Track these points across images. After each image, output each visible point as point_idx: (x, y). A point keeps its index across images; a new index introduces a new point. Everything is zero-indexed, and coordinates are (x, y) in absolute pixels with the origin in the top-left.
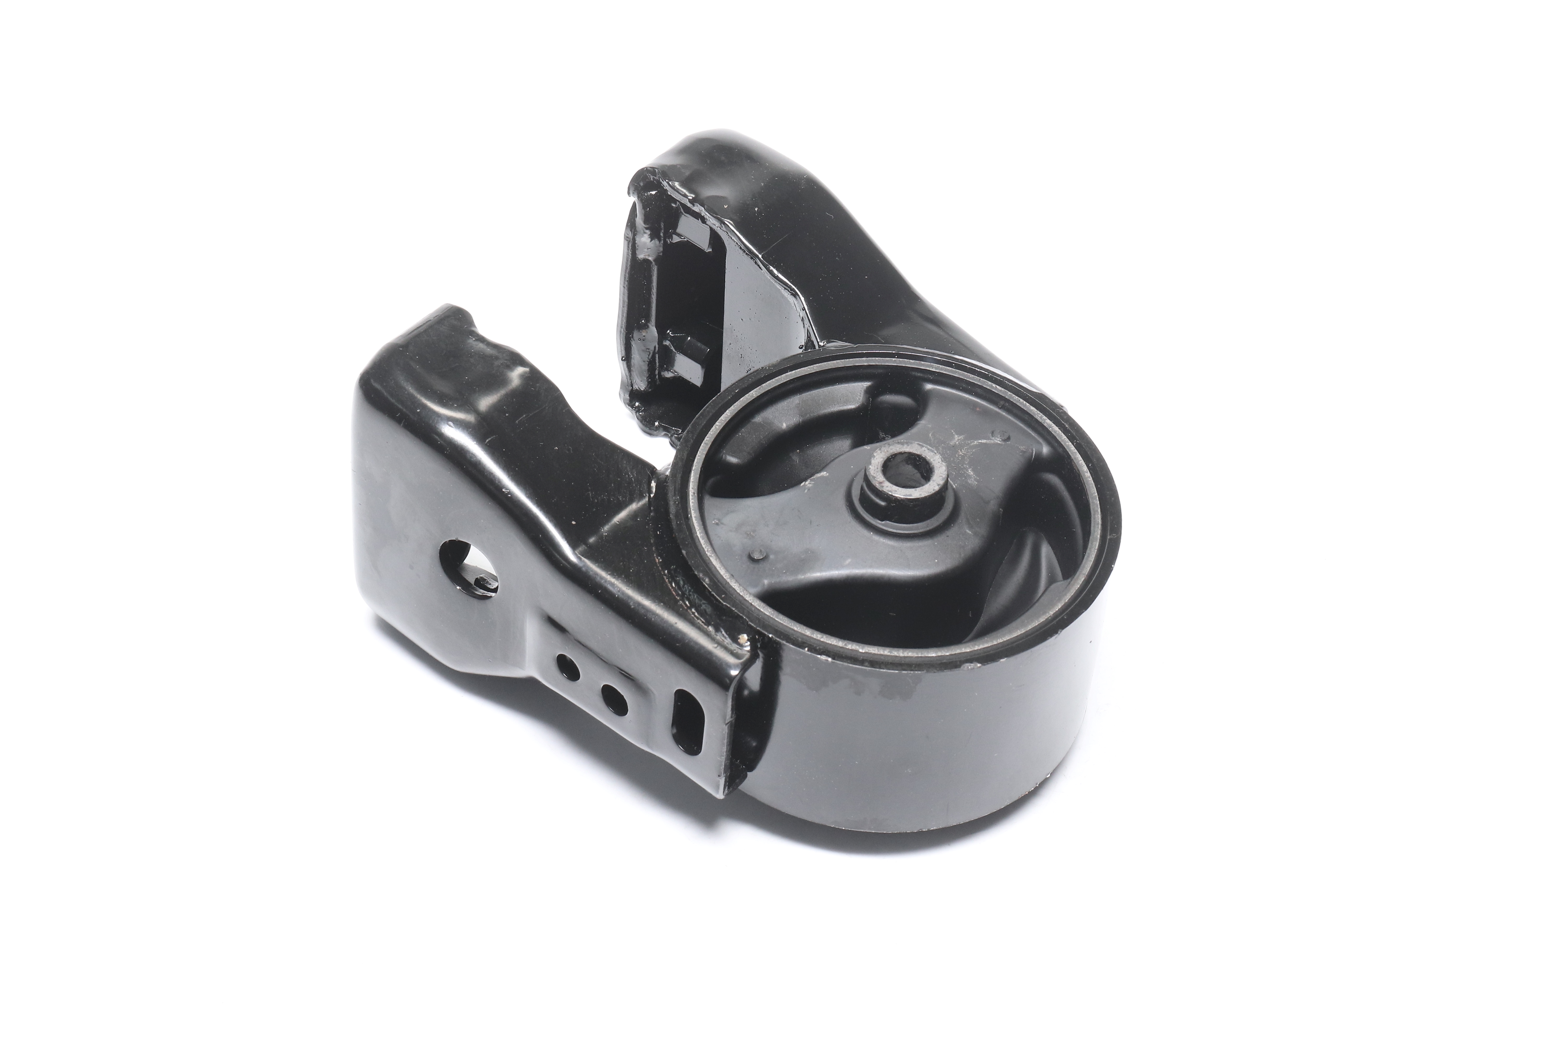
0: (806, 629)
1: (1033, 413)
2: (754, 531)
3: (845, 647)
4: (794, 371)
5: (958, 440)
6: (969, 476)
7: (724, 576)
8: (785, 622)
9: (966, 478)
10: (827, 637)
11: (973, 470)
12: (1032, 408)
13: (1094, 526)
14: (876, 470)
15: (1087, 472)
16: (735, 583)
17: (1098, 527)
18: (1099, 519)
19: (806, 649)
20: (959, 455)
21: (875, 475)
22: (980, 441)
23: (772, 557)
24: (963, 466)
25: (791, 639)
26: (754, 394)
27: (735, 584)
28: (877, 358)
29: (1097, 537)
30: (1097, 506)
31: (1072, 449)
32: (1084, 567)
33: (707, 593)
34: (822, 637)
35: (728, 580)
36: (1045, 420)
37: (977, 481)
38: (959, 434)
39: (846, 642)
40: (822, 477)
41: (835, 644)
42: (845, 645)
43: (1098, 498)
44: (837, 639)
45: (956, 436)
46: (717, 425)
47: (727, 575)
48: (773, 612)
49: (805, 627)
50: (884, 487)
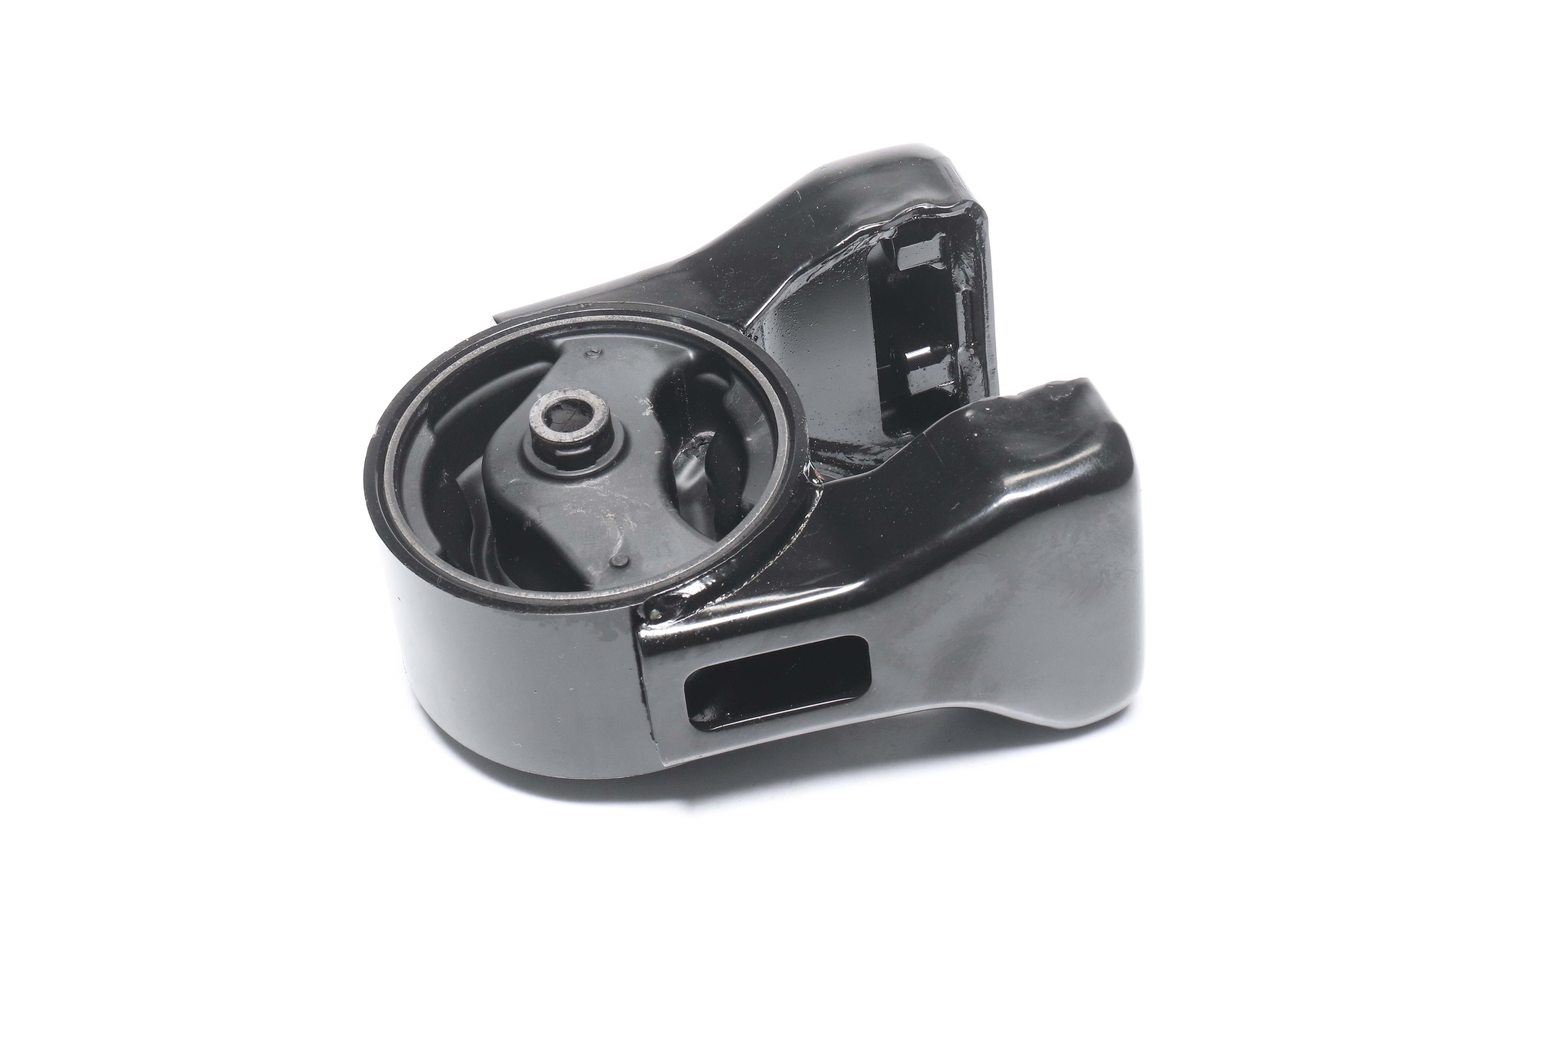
6: (576, 508)
9: (574, 503)
11: (580, 514)
20: (607, 513)
22: (620, 542)
24: (592, 508)
37: (566, 512)
50: (558, 392)
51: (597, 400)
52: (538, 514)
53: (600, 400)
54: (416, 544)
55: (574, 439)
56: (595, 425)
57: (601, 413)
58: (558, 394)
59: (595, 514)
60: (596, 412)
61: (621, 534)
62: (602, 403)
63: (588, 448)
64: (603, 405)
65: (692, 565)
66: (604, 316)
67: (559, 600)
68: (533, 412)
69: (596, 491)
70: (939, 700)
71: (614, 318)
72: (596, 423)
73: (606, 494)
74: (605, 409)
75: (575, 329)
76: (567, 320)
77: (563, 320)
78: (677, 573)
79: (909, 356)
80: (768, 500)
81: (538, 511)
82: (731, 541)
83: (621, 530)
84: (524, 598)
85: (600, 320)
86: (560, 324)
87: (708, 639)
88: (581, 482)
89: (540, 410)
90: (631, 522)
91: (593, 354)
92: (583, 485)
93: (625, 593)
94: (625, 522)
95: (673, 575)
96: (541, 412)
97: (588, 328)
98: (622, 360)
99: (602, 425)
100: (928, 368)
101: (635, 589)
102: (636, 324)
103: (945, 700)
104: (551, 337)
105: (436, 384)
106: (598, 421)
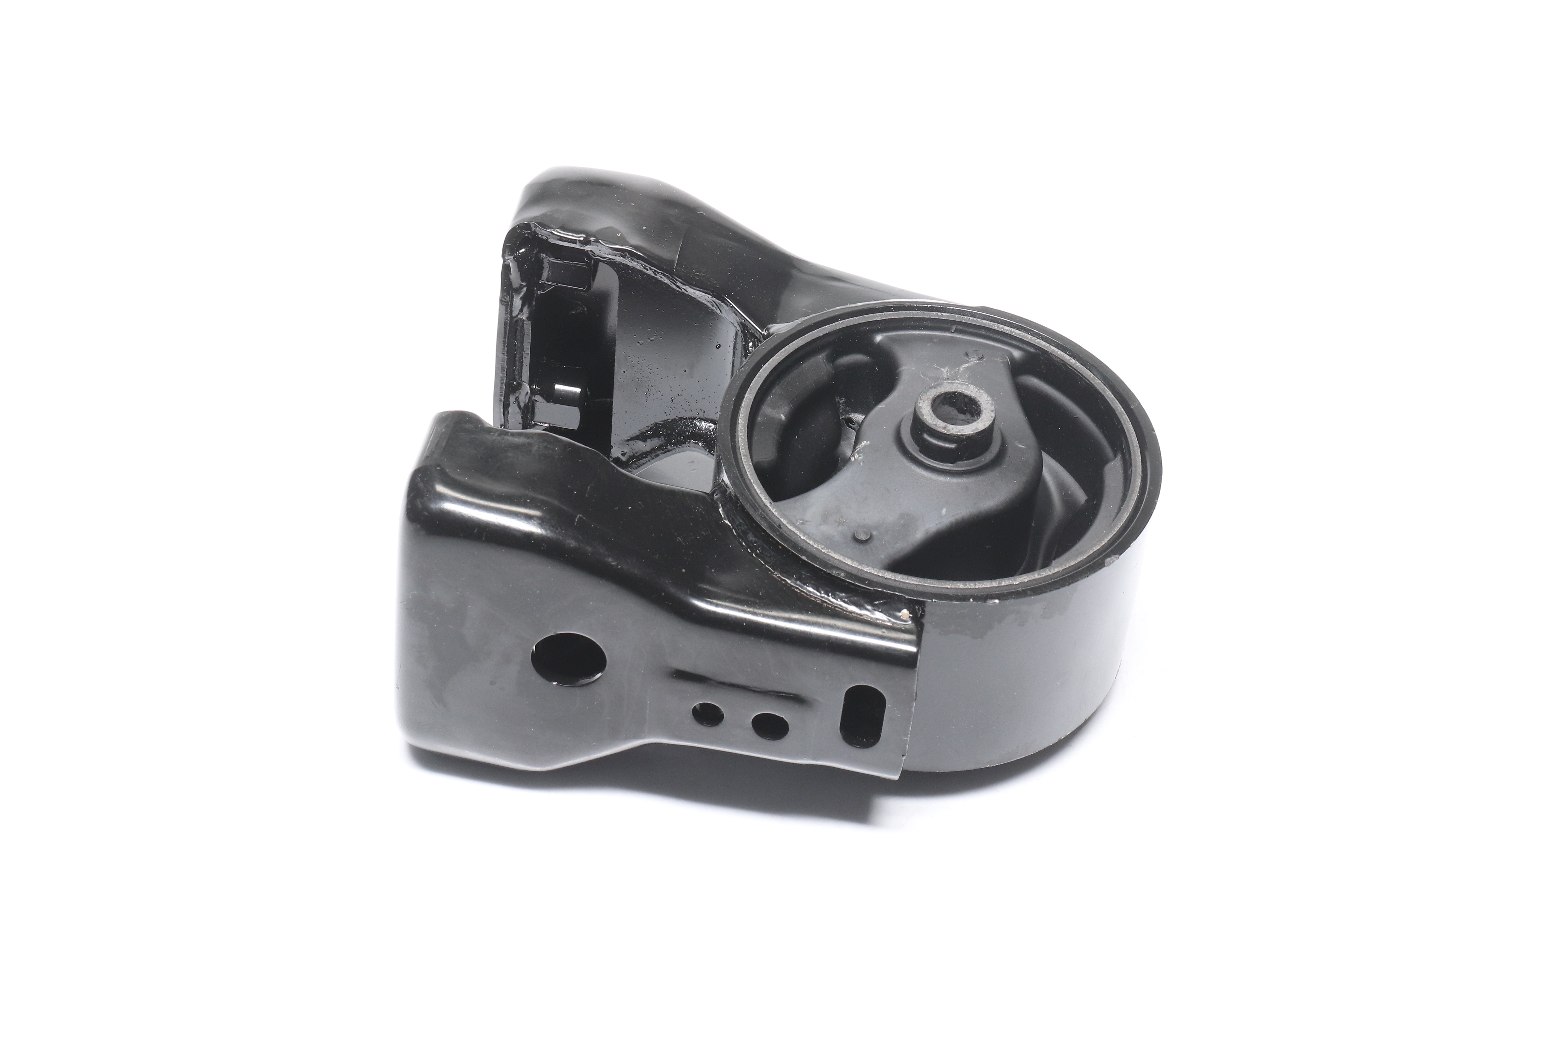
0: (957, 583)
1: (989, 325)
2: (842, 517)
3: (1000, 585)
4: (767, 364)
5: (947, 372)
7: (854, 565)
8: (935, 584)
10: (979, 583)
12: (985, 322)
14: (932, 418)
15: (1071, 360)
16: (867, 567)
17: (1116, 403)
19: (971, 600)
21: (934, 423)
22: (963, 366)
23: (874, 533)
25: (952, 597)
26: (749, 397)
27: (868, 569)
28: (826, 326)
31: (1043, 344)
32: (1132, 440)
33: (852, 587)
34: (976, 585)
35: (860, 567)
36: (1003, 328)
38: (944, 367)
39: (998, 581)
40: (865, 446)
41: (991, 586)
42: (999, 583)
43: (1097, 378)
44: (989, 581)
45: (942, 369)
46: (741, 436)
47: (855, 562)
48: (918, 580)
49: (955, 582)
50: (951, 430)
51: (923, 407)
53: (920, 405)
55: (968, 385)
56: (941, 387)
57: (928, 394)
58: (953, 429)
60: (931, 397)
62: (921, 401)
64: (921, 399)
68: (985, 425)
72: (939, 388)
74: (922, 395)
89: (977, 423)
106: (935, 388)
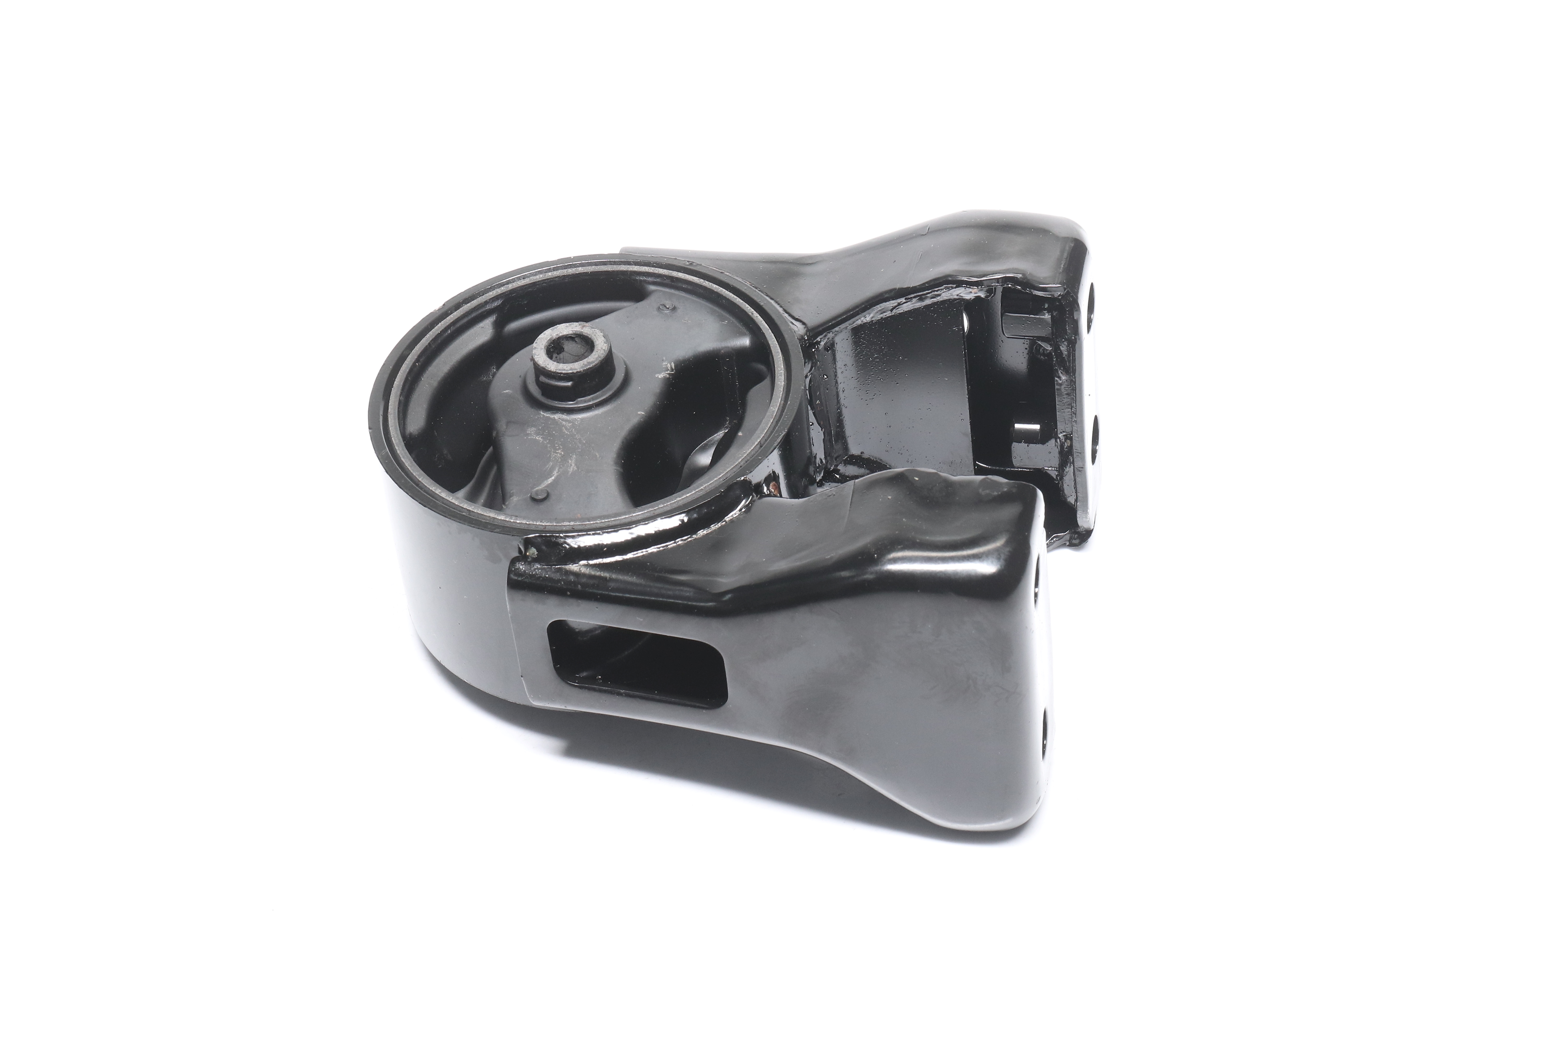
6: (538, 434)
9: (539, 429)
11: (538, 441)
13: (405, 453)
15: (440, 492)
18: (405, 461)
20: (559, 449)
22: (553, 478)
24: (549, 440)
29: (398, 447)
30: (413, 471)
32: (395, 419)
37: (528, 435)
43: (417, 477)
46: (781, 370)
51: (603, 343)
52: (505, 427)
53: (605, 345)
54: (392, 415)
55: (568, 371)
56: (584, 364)
59: (549, 445)
60: (595, 353)
61: (559, 471)
62: (603, 348)
63: (570, 384)
64: (604, 350)
65: (589, 522)
66: (698, 279)
67: (463, 508)
69: (563, 426)
70: (792, 742)
71: (704, 283)
72: (586, 363)
73: (570, 432)
74: (604, 353)
75: (667, 281)
76: (665, 270)
77: (661, 270)
78: (572, 523)
79: (1018, 426)
80: (697, 490)
81: (507, 425)
82: (637, 514)
83: (560, 468)
84: (437, 494)
85: (691, 280)
86: (657, 272)
87: (569, 593)
88: (555, 413)
89: (551, 335)
90: (573, 465)
91: (664, 309)
92: (556, 417)
93: (518, 523)
94: (568, 462)
95: (568, 524)
96: (550, 337)
97: (680, 285)
98: (685, 323)
99: (589, 366)
100: (1031, 445)
101: (528, 523)
102: (719, 295)
103: (800, 745)
104: (645, 281)
105: (518, 286)
106: (589, 362)
